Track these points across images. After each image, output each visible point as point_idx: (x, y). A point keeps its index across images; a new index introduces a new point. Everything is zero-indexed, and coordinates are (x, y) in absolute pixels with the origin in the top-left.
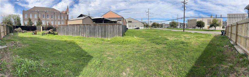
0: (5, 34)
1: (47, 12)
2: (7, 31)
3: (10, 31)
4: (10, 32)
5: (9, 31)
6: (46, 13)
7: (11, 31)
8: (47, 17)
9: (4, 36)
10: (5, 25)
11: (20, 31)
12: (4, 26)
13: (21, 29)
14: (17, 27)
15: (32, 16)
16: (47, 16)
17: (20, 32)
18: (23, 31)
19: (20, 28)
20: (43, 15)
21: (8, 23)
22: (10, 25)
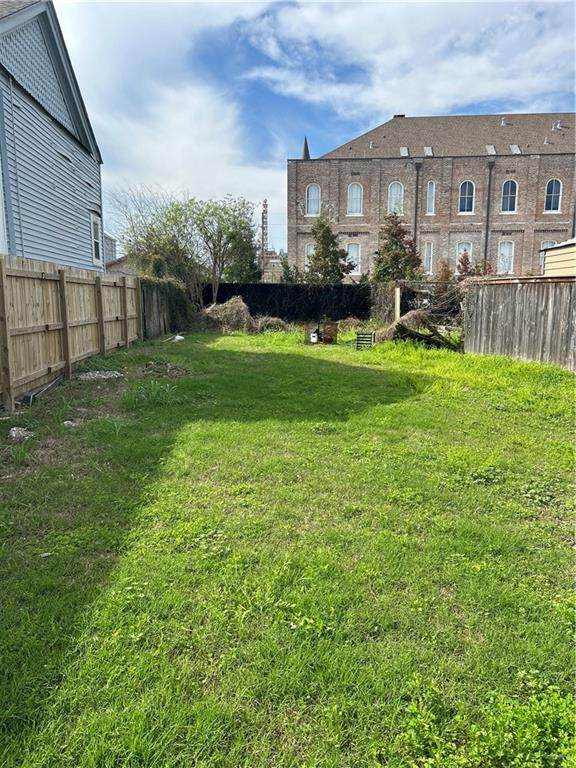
0: (132, 336)
1: (503, 163)
2: (143, 318)
3: (173, 318)
4: (174, 328)
5: (157, 320)
6: (491, 166)
7: (180, 319)
8: (498, 206)
9: (122, 343)
10: (130, 283)
11: (235, 318)
12: (123, 288)
13: (243, 306)
14: (225, 292)
15: (367, 196)
16: (499, 195)
17: (237, 326)
18: (261, 321)
19: (237, 303)
20: (467, 187)
21: (158, 269)
22: (171, 279)
